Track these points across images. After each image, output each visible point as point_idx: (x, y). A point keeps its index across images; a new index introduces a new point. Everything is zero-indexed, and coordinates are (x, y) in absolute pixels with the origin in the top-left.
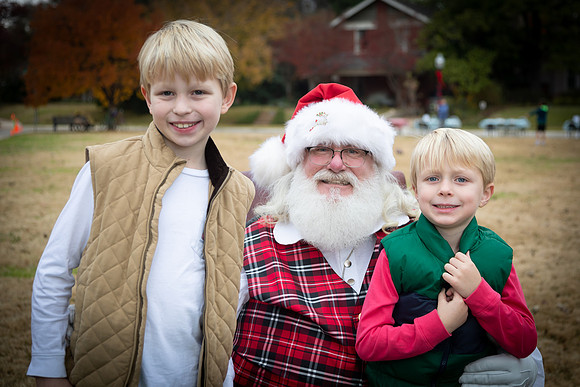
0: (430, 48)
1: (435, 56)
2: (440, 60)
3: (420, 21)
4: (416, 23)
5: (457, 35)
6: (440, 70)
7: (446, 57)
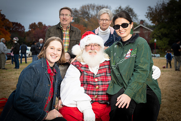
0: (153, 38)
1: (154, 39)
2: (155, 40)
3: (151, 31)
4: (150, 32)
5: (160, 35)
6: (155, 43)
7: (157, 40)
